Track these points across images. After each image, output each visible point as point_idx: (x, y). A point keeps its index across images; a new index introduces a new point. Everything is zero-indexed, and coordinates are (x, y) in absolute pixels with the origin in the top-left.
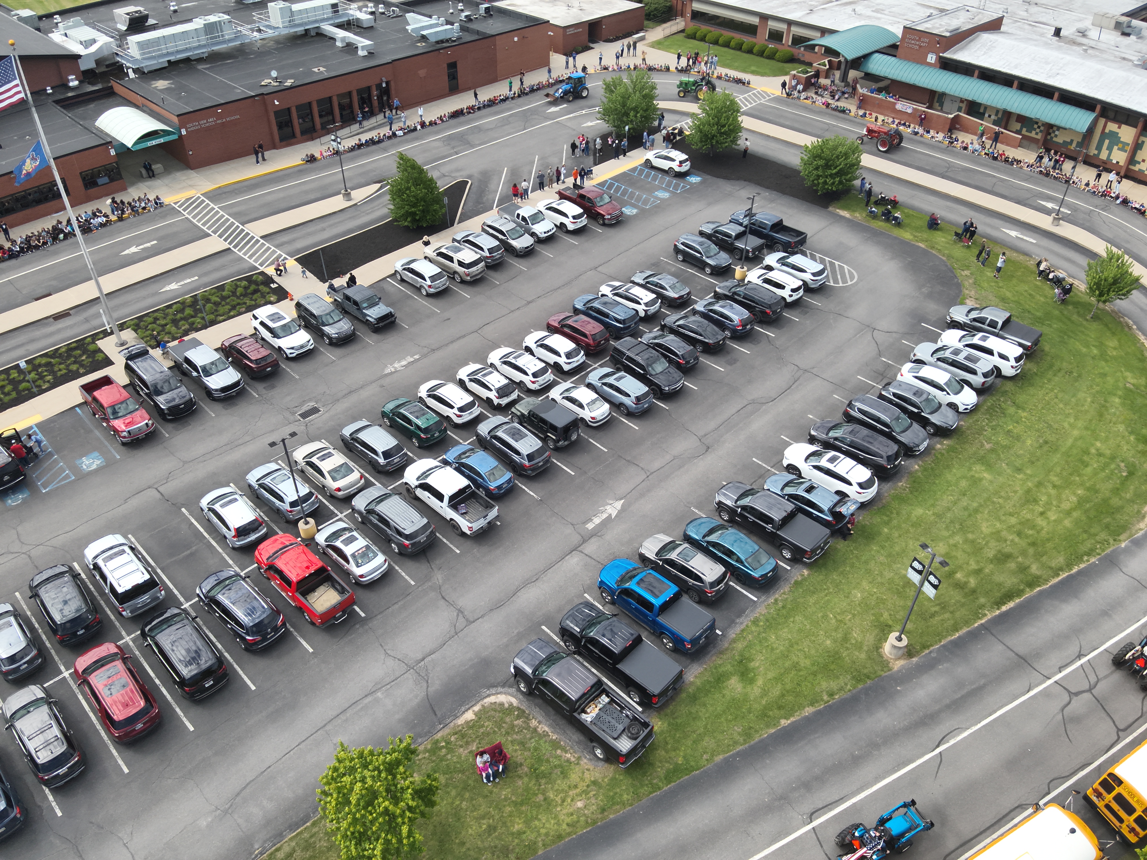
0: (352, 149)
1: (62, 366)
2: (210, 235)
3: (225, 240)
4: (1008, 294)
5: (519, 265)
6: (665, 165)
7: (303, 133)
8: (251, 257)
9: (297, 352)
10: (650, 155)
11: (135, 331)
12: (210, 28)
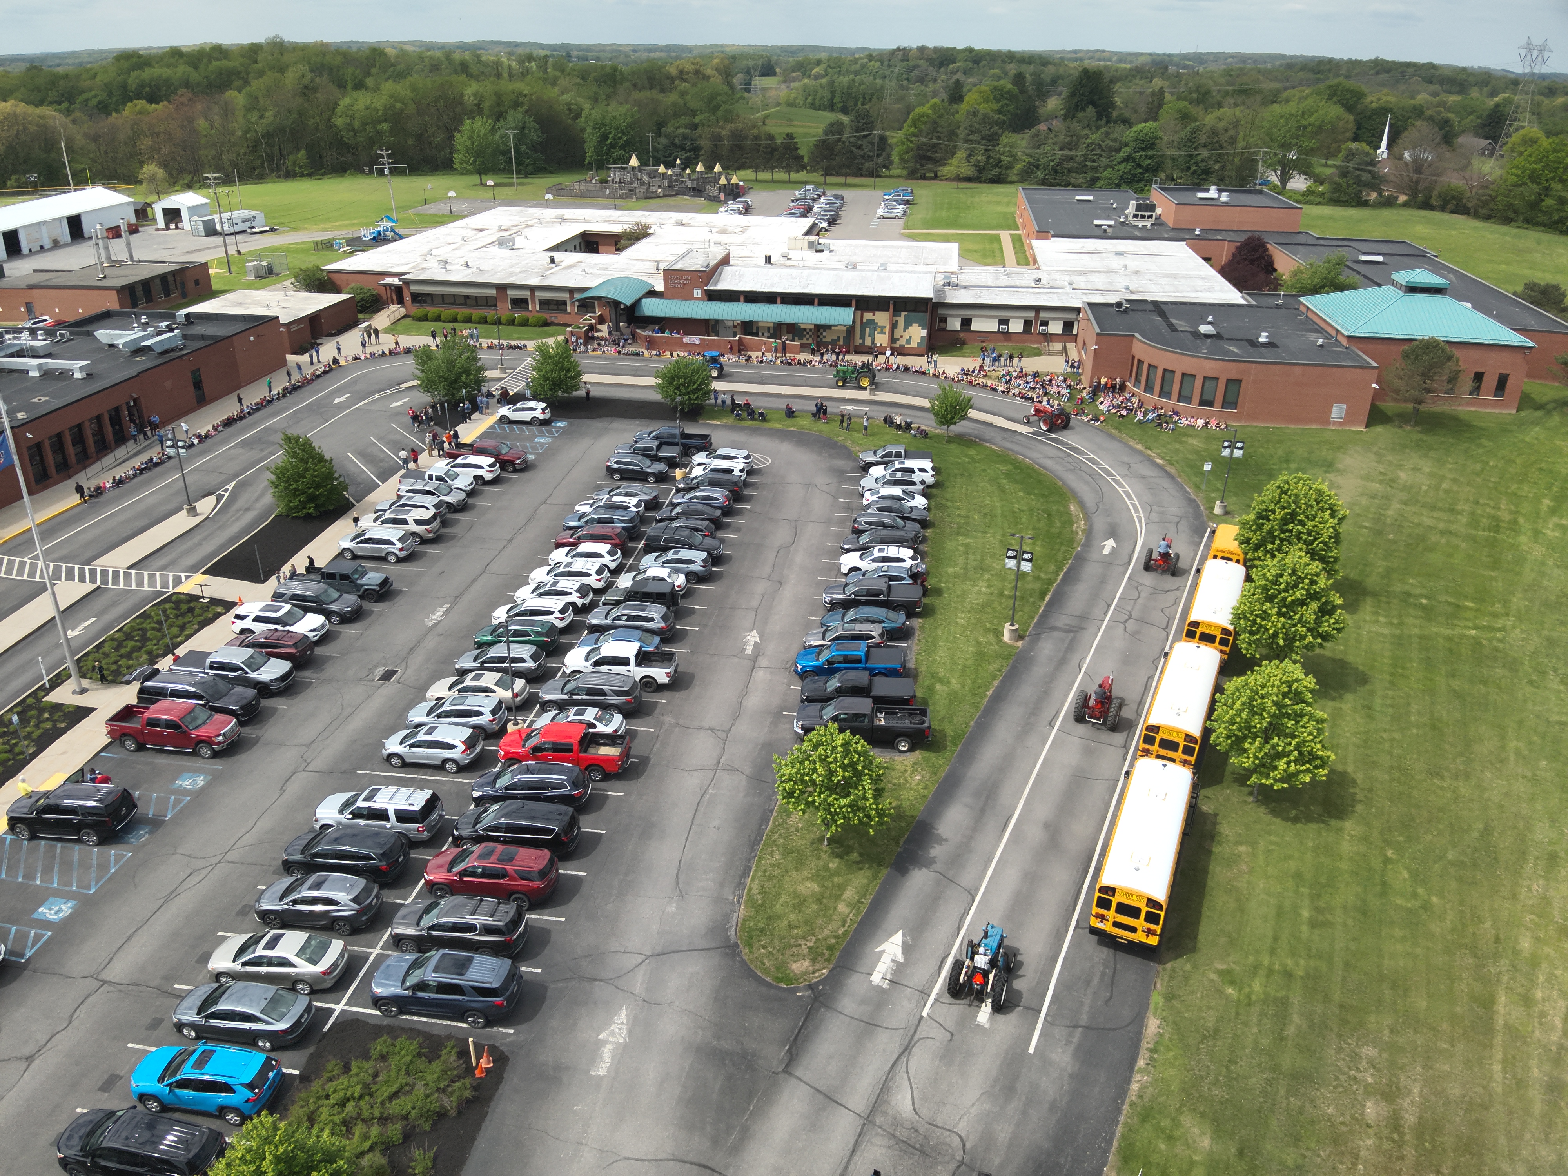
3: (82, 581)
5: (464, 518)
6: (524, 416)
7: (58, 471)
8: (140, 586)
9: (321, 633)
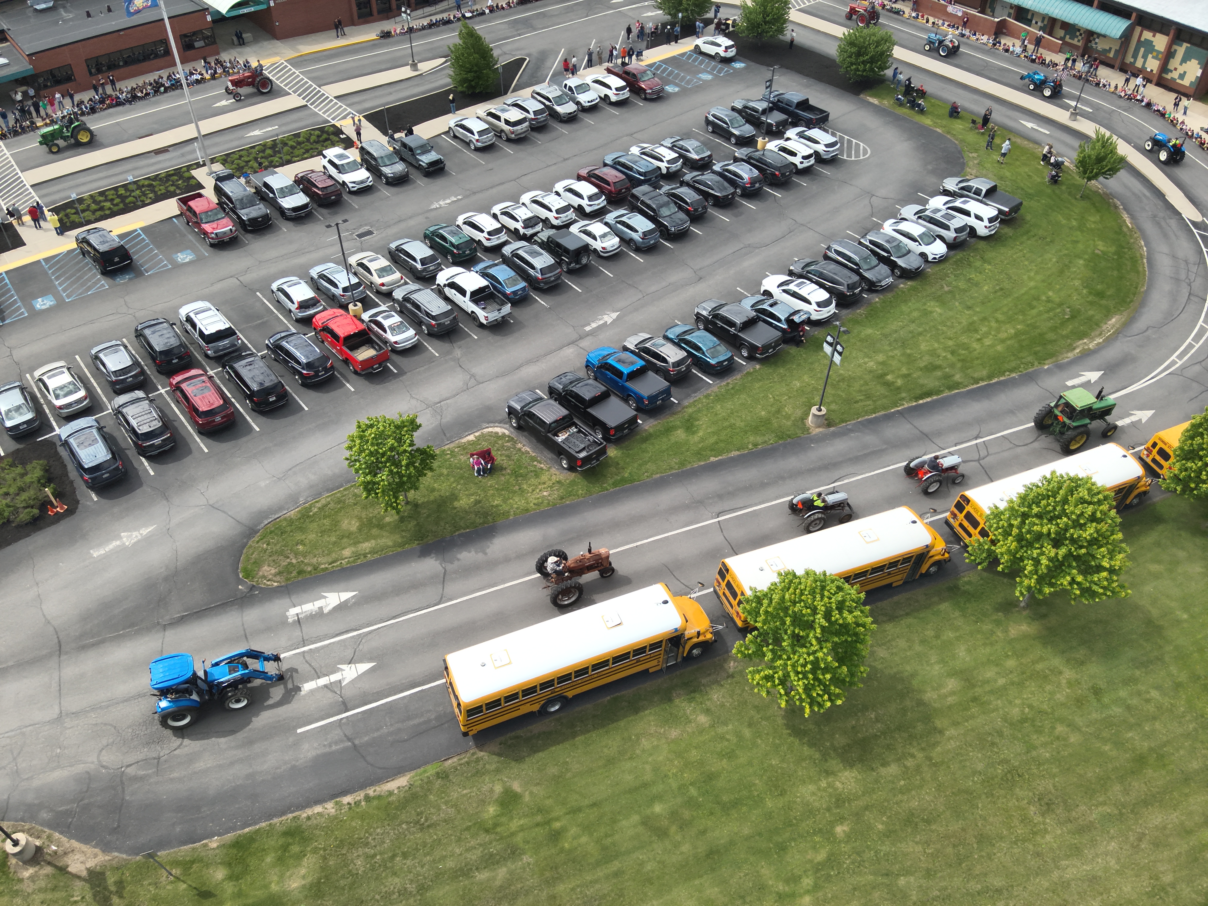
0: (423, 28)
1: (161, 187)
2: (290, 94)
3: (304, 99)
4: (1008, 174)
5: (563, 129)
6: (712, 50)
7: (379, 12)
8: (324, 113)
9: (358, 187)
10: (699, 42)
11: (223, 164)
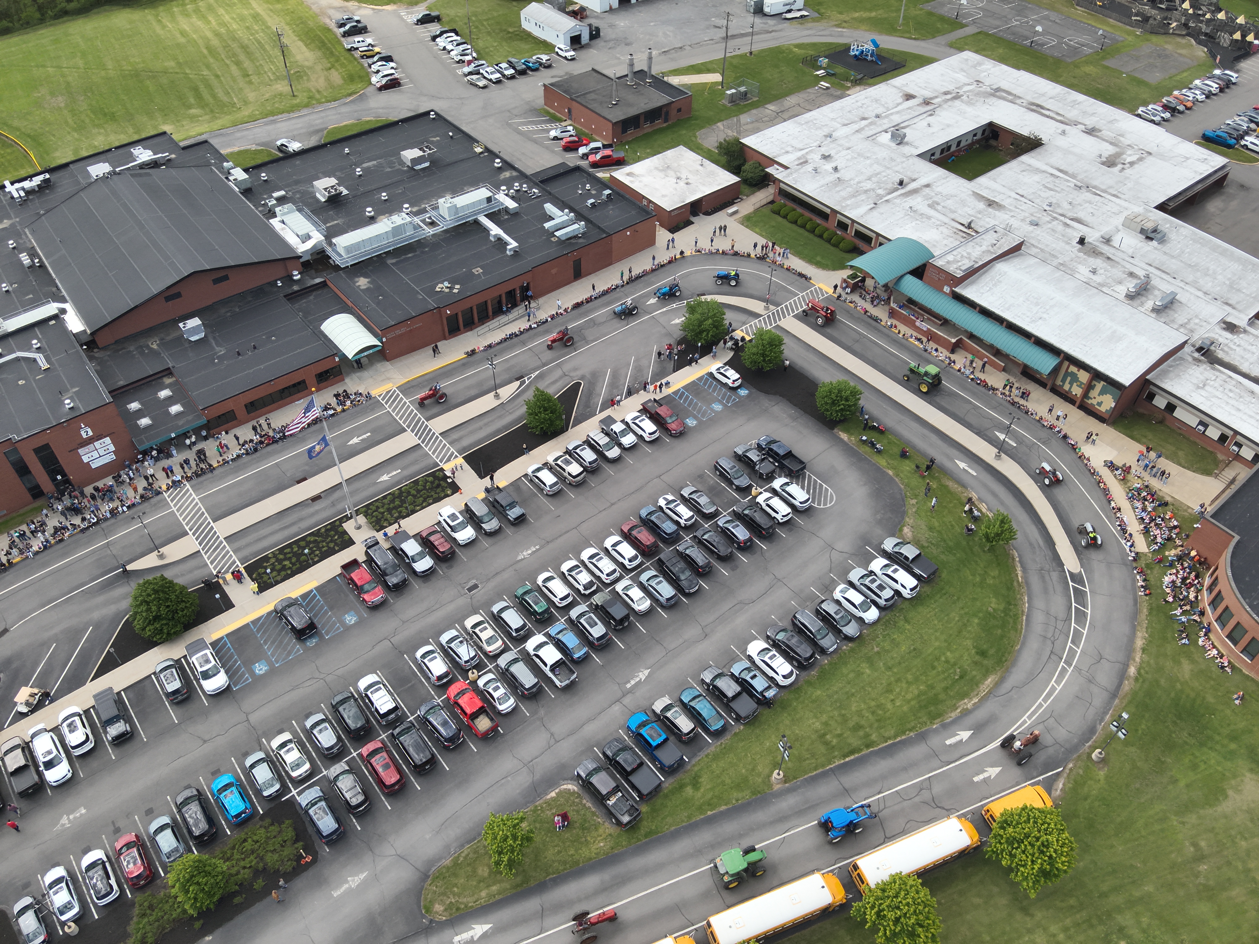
0: (500, 342)
2: (405, 430)
3: (416, 435)
5: (611, 470)
7: (465, 325)
8: (433, 453)
9: (466, 542)
10: (713, 366)
11: (365, 516)
12: (397, 230)
